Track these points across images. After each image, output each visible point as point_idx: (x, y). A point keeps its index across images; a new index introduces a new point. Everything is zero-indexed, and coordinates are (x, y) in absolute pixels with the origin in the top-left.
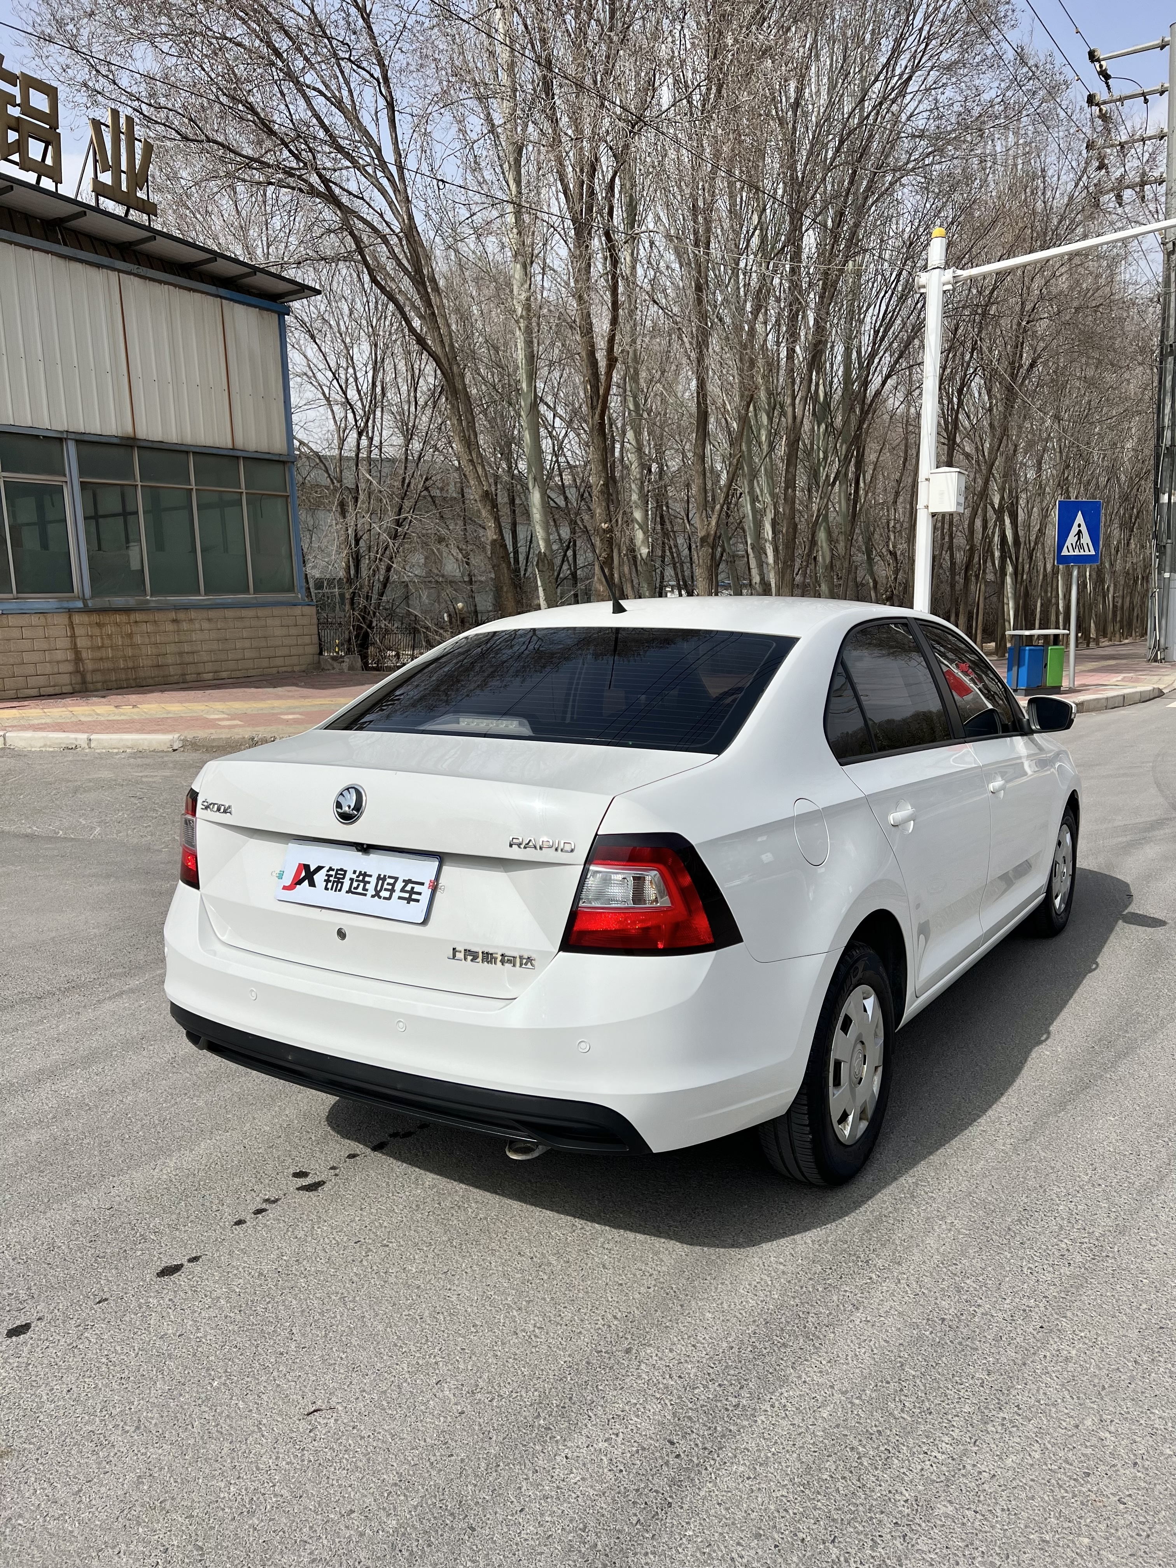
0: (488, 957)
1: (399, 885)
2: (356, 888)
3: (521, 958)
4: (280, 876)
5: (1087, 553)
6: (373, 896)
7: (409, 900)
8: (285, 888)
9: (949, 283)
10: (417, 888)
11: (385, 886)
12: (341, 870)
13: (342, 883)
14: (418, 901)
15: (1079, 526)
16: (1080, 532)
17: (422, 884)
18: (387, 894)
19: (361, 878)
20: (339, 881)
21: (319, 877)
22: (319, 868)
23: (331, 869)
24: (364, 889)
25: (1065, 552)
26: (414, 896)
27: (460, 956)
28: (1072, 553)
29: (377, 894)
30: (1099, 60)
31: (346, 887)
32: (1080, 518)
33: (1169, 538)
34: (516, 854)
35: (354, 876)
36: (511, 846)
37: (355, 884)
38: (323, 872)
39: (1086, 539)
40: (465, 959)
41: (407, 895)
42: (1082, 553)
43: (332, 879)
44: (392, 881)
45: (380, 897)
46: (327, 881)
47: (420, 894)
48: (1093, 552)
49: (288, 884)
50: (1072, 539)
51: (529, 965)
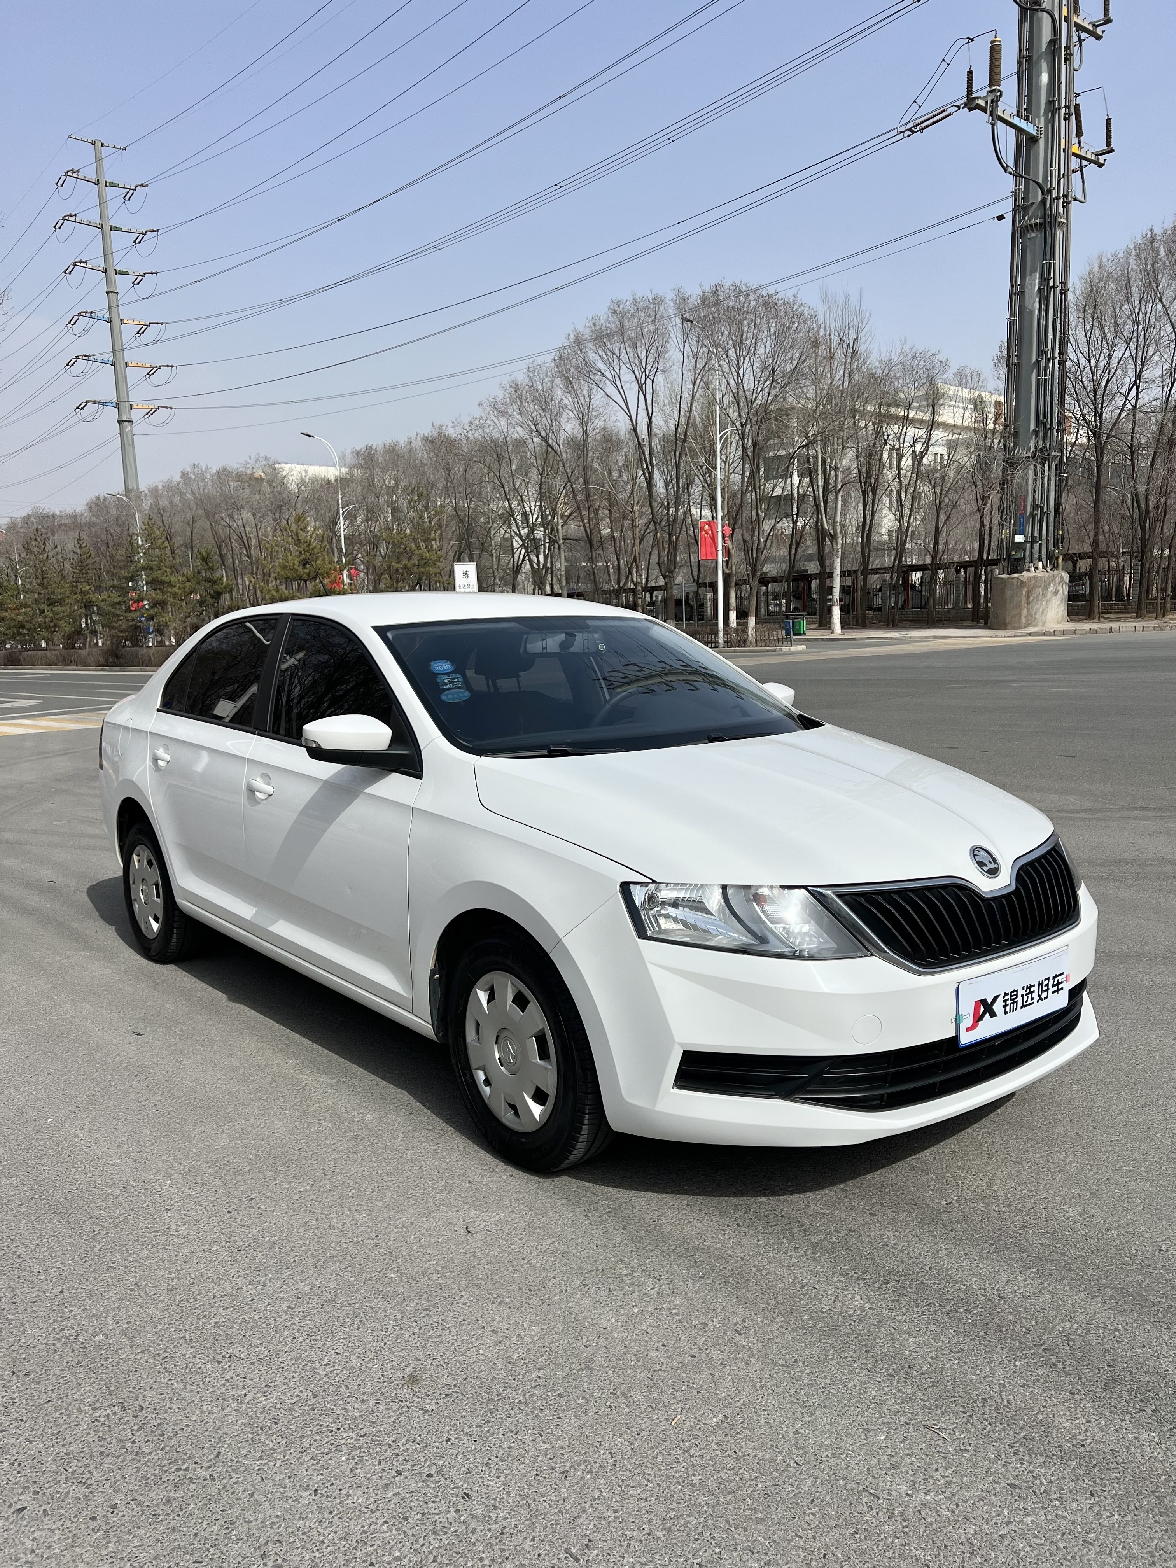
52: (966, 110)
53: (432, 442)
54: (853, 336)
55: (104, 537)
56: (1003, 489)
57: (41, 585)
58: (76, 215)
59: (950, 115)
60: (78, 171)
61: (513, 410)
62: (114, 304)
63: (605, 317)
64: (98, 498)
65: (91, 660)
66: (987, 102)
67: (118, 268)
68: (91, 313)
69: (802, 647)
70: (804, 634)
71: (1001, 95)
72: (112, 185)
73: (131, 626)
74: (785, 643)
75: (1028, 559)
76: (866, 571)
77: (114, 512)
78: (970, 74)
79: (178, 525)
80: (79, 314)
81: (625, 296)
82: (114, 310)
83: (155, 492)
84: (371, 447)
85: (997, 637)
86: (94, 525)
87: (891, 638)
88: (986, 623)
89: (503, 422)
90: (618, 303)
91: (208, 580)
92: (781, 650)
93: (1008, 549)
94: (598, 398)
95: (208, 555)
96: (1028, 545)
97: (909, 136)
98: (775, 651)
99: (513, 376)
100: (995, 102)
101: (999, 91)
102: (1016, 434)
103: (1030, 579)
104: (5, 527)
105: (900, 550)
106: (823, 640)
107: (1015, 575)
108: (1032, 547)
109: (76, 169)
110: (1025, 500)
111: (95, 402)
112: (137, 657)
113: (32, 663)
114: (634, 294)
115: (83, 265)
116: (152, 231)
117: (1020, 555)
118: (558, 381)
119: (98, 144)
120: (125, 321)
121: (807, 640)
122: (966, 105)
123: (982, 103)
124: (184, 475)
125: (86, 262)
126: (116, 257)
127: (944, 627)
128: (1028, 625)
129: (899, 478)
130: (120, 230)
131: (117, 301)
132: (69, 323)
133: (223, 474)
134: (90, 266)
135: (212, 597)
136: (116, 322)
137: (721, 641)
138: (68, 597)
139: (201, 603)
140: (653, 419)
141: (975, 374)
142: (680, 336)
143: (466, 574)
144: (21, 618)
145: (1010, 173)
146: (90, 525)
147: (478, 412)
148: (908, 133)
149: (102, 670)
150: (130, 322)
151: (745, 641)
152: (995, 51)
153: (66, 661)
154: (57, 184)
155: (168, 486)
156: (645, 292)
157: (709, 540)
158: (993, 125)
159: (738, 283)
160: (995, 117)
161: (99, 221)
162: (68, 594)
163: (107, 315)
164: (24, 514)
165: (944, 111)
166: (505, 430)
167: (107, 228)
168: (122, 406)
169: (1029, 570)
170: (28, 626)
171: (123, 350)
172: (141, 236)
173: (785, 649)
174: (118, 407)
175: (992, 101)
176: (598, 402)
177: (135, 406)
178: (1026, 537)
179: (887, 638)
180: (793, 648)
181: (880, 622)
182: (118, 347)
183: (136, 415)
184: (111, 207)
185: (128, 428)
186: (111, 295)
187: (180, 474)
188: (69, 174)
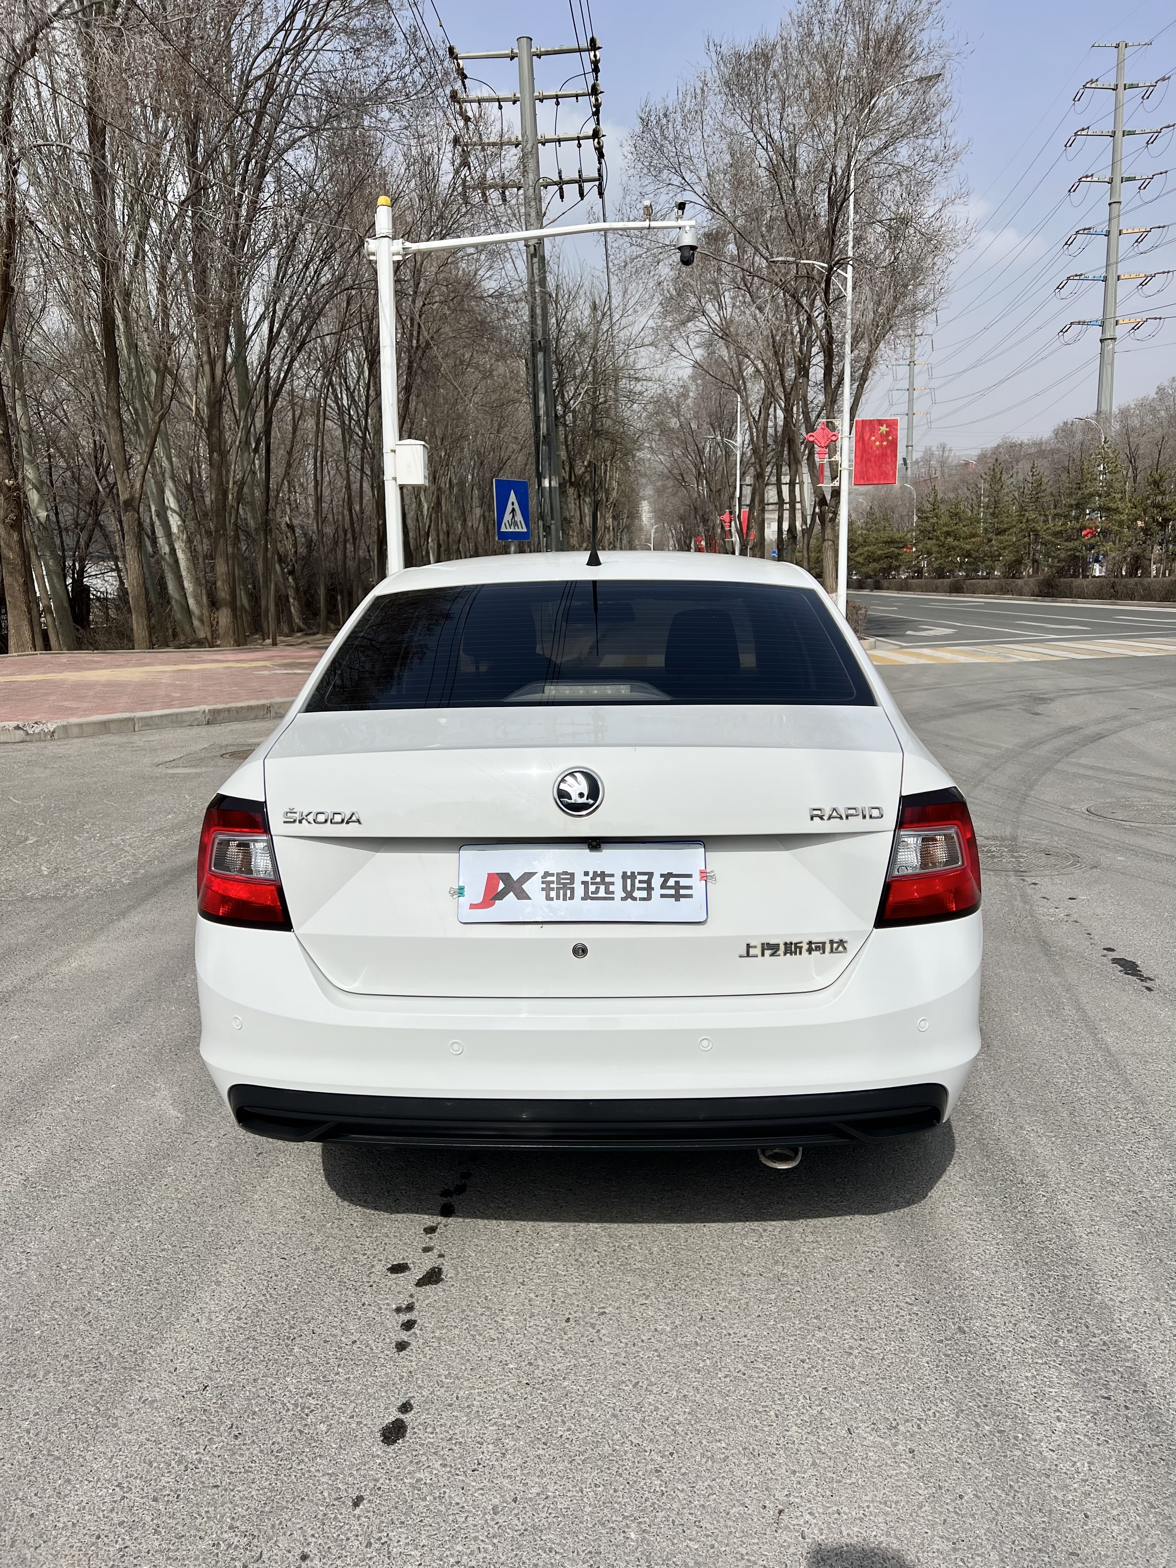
0: (792, 948)
1: (657, 882)
2: (595, 892)
3: (832, 942)
4: (461, 891)
5: (520, 530)
6: (624, 899)
7: (677, 897)
8: (473, 906)
9: (398, 254)
10: (683, 882)
11: (637, 885)
12: (566, 873)
13: (572, 889)
14: (690, 896)
15: (513, 504)
16: (513, 510)
17: (690, 876)
18: (644, 894)
19: (598, 879)
20: (566, 888)
21: (532, 886)
23: (547, 874)
24: (607, 891)
25: (503, 529)
26: (682, 892)
27: (758, 951)
28: (509, 530)
29: (629, 896)
30: (456, 58)
32: (513, 497)
33: (552, 519)
34: (818, 826)
35: (588, 879)
36: (812, 818)
37: (592, 888)
38: (536, 879)
39: (519, 517)
40: (763, 955)
41: (672, 892)
42: (517, 530)
43: (553, 886)
44: (645, 878)
45: (634, 899)
46: (547, 889)
47: (690, 888)
48: (525, 530)
49: (479, 899)
50: (508, 517)
51: (841, 949)
55: (1065, 463)
58: (1089, 128)
60: (1098, 80)
62: (1115, 214)
64: (1065, 423)
65: (1026, 589)
67: (1126, 175)
68: (1090, 229)
72: (1131, 86)
73: (1070, 556)
77: (1079, 437)
79: (1145, 447)
80: (1078, 233)
82: (1114, 222)
83: (1125, 414)
86: (1059, 450)
91: (1156, 506)
95: (1161, 477)
104: (975, 458)
109: (1095, 79)
111: (1079, 323)
112: (1071, 587)
113: (973, 591)
115: (1089, 179)
116: (1168, 127)
119: (1122, 45)
120: (1125, 232)
124: (1160, 390)
125: (1093, 176)
126: (1125, 163)
130: (1133, 133)
131: (1119, 211)
132: (1066, 244)
134: (1096, 179)
135: (1159, 524)
136: (1114, 233)
138: (1015, 526)
139: (1145, 530)
146: (1053, 452)
149: (1034, 600)
150: (1130, 231)
153: (1003, 590)
154: (1073, 100)
161: (1111, 129)
163: (1106, 228)
164: (994, 444)
167: (1119, 135)
168: (1107, 324)
171: (1117, 263)
172: (1155, 135)
174: (1102, 325)
177: (1121, 322)
182: (1113, 260)
183: (1120, 331)
184: (1126, 111)
185: (1110, 345)
186: (1113, 205)
187: (1155, 390)
188: (1088, 85)
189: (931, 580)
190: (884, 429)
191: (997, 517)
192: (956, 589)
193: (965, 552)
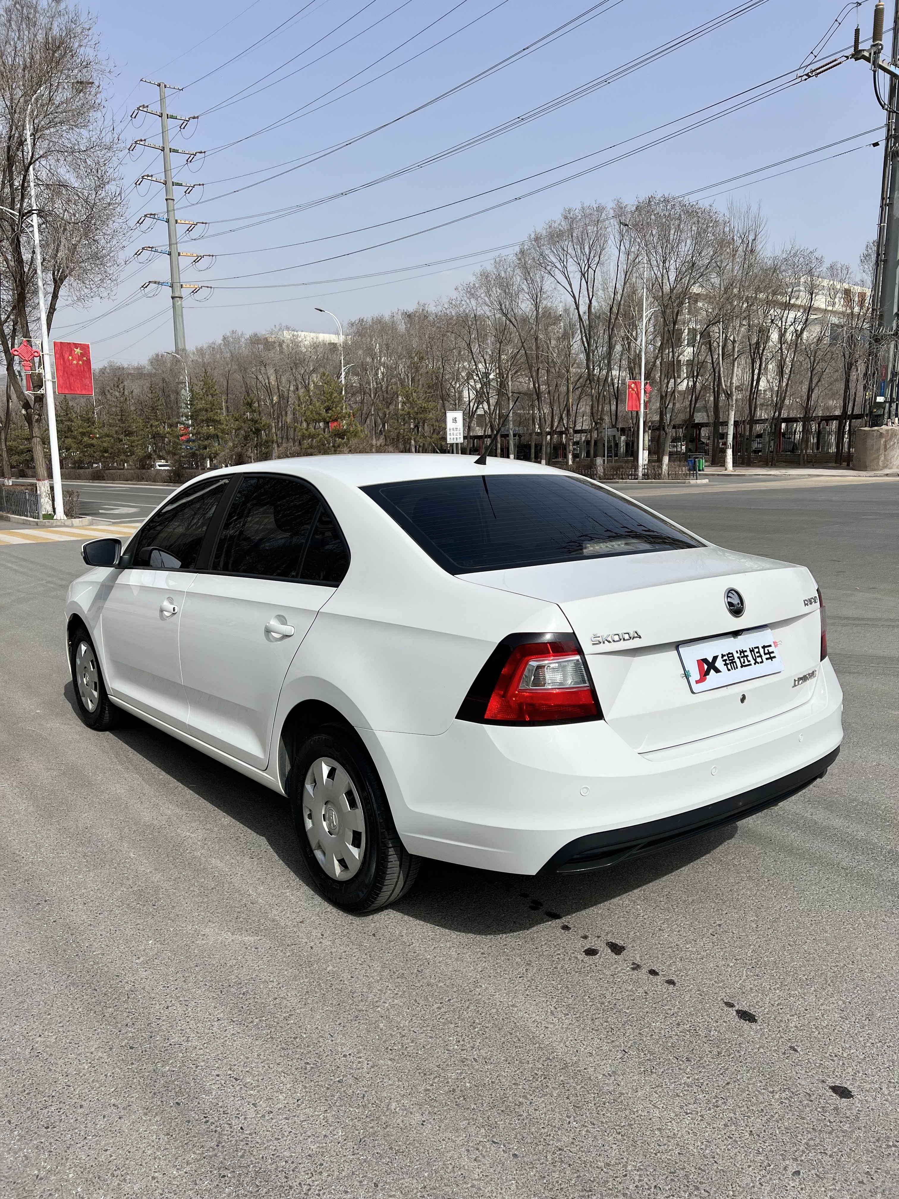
1: (762, 651)
2: (744, 662)
3: (810, 674)
4: (689, 675)
6: (755, 664)
7: (771, 658)
8: (698, 682)
10: (771, 649)
11: (756, 655)
12: (729, 653)
13: (735, 662)
14: (774, 657)
17: (772, 645)
18: (760, 659)
19: (742, 655)
20: (733, 662)
21: (719, 664)
22: (715, 658)
23: (722, 655)
24: (748, 661)
27: (797, 682)
31: (739, 665)
35: (738, 655)
37: (742, 660)
38: (719, 660)
40: (799, 684)
41: (768, 656)
43: (728, 662)
44: (757, 650)
45: (758, 663)
46: (726, 665)
47: (773, 653)
51: (814, 675)
52: (853, 59)
53: (409, 316)
54: (751, 238)
55: (161, 385)
56: (868, 360)
57: (121, 420)
58: (145, 140)
59: (840, 63)
60: (147, 107)
61: (481, 292)
62: (171, 208)
63: (559, 222)
64: (157, 355)
66: (870, 54)
67: (175, 181)
68: (154, 215)
69: (706, 481)
70: (703, 470)
71: (882, 49)
72: (172, 117)
74: (692, 477)
75: (886, 416)
76: (753, 421)
77: (168, 365)
78: (857, 31)
79: (217, 377)
80: (146, 216)
81: (576, 206)
82: (171, 213)
83: (201, 352)
84: (363, 320)
85: (859, 476)
86: (155, 375)
87: (774, 475)
88: (848, 465)
89: (473, 302)
90: (569, 211)
91: (251, 420)
92: (689, 482)
93: (870, 407)
94: (548, 284)
96: (887, 405)
97: (806, 80)
98: (685, 483)
99: (483, 267)
100: (877, 53)
101: (881, 45)
102: (881, 317)
103: (887, 431)
105: (779, 406)
106: (718, 475)
107: (876, 428)
108: (890, 406)
109: (146, 105)
110: (886, 368)
111: (155, 282)
113: (113, 479)
114: (583, 204)
115: (149, 178)
116: (201, 153)
117: (880, 412)
118: (518, 271)
119: (162, 86)
120: (179, 221)
121: (706, 475)
122: (853, 56)
123: (866, 54)
124: (224, 339)
125: (152, 176)
126: (174, 172)
127: (813, 467)
128: (885, 467)
129: (782, 351)
130: (177, 151)
131: (174, 205)
132: (138, 222)
133: (255, 340)
134: (155, 179)
135: (254, 433)
136: (172, 221)
137: (640, 474)
138: (142, 430)
139: (246, 437)
140: (593, 301)
141: (844, 268)
142: (617, 236)
143: (455, 420)
144: (105, 445)
145: (887, 110)
146: (150, 375)
147: (454, 295)
148: (806, 77)
149: (167, 486)
150: (183, 222)
151: (660, 474)
152: (878, 13)
153: (140, 478)
154: (131, 116)
155: (212, 347)
156: (591, 202)
157: (635, 396)
158: (875, 72)
159: (666, 196)
160: (876, 66)
161: (161, 145)
162: (141, 427)
163: (166, 216)
165: (836, 60)
166: (474, 308)
167: (167, 150)
168: (175, 285)
169: (887, 425)
170: (110, 450)
171: (176, 244)
172: (192, 156)
173: (693, 482)
174: (172, 286)
175: (875, 53)
176: (547, 287)
177: (184, 286)
178: (886, 398)
179: (770, 475)
180: (699, 481)
181: (759, 462)
182: (173, 241)
183: (185, 292)
184: (170, 135)
185: (179, 302)
186: (169, 201)
187: (222, 338)
188: (141, 108)
189: (73, 470)
190: (78, 351)
191: (124, 423)
192: (98, 476)
193: (102, 449)
